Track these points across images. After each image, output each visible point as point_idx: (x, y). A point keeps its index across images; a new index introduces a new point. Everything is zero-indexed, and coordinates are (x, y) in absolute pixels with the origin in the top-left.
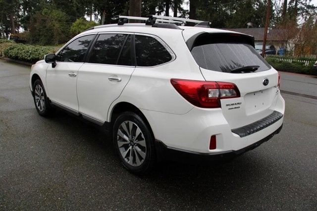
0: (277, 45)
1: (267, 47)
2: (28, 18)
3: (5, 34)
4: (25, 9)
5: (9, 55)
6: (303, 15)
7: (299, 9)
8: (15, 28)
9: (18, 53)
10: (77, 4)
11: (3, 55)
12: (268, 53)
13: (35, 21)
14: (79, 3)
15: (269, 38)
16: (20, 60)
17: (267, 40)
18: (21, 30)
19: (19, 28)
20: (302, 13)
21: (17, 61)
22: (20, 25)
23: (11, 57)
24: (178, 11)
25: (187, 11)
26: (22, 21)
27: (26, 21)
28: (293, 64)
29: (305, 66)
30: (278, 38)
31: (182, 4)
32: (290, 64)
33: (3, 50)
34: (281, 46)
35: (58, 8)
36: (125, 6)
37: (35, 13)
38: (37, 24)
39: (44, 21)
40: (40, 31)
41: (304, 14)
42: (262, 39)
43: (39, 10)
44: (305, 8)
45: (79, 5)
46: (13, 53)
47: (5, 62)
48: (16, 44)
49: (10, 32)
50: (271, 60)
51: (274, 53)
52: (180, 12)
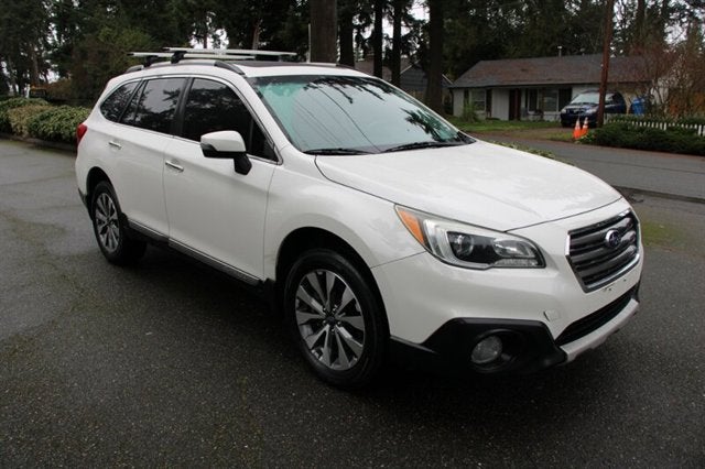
0: (632, 92)
1: (608, 98)
2: (67, 50)
3: (17, 87)
4: (60, 30)
5: (40, 133)
6: (682, 23)
7: (673, 10)
8: (40, 72)
9: (60, 127)
10: (181, 14)
11: (26, 133)
12: (611, 110)
13: (84, 55)
14: (184, 13)
15: (613, 76)
16: (65, 141)
17: (609, 80)
18: (53, 77)
19: (46, 72)
20: (680, 18)
21: (58, 145)
22: (48, 66)
23: (44, 136)
24: (403, 23)
25: (423, 21)
26: (54, 58)
27: (62, 57)
28: (671, 134)
29: (697, 138)
30: (635, 76)
31: (410, 6)
32: (663, 133)
33: (24, 121)
34: (640, 93)
35: (133, 24)
36: (287, 16)
37: (83, 39)
38: (89, 62)
39: (105, 55)
40: (95, 77)
41: (684, 20)
42: (598, 79)
43: (92, 31)
44: (688, 7)
45: (185, 17)
46: (50, 126)
47: (32, 148)
48: (51, 108)
49: (27, 81)
50: (621, 125)
51: (622, 109)
52: (407, 26)
